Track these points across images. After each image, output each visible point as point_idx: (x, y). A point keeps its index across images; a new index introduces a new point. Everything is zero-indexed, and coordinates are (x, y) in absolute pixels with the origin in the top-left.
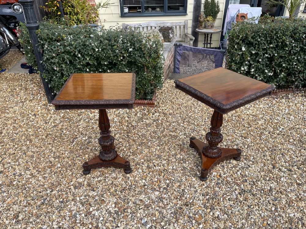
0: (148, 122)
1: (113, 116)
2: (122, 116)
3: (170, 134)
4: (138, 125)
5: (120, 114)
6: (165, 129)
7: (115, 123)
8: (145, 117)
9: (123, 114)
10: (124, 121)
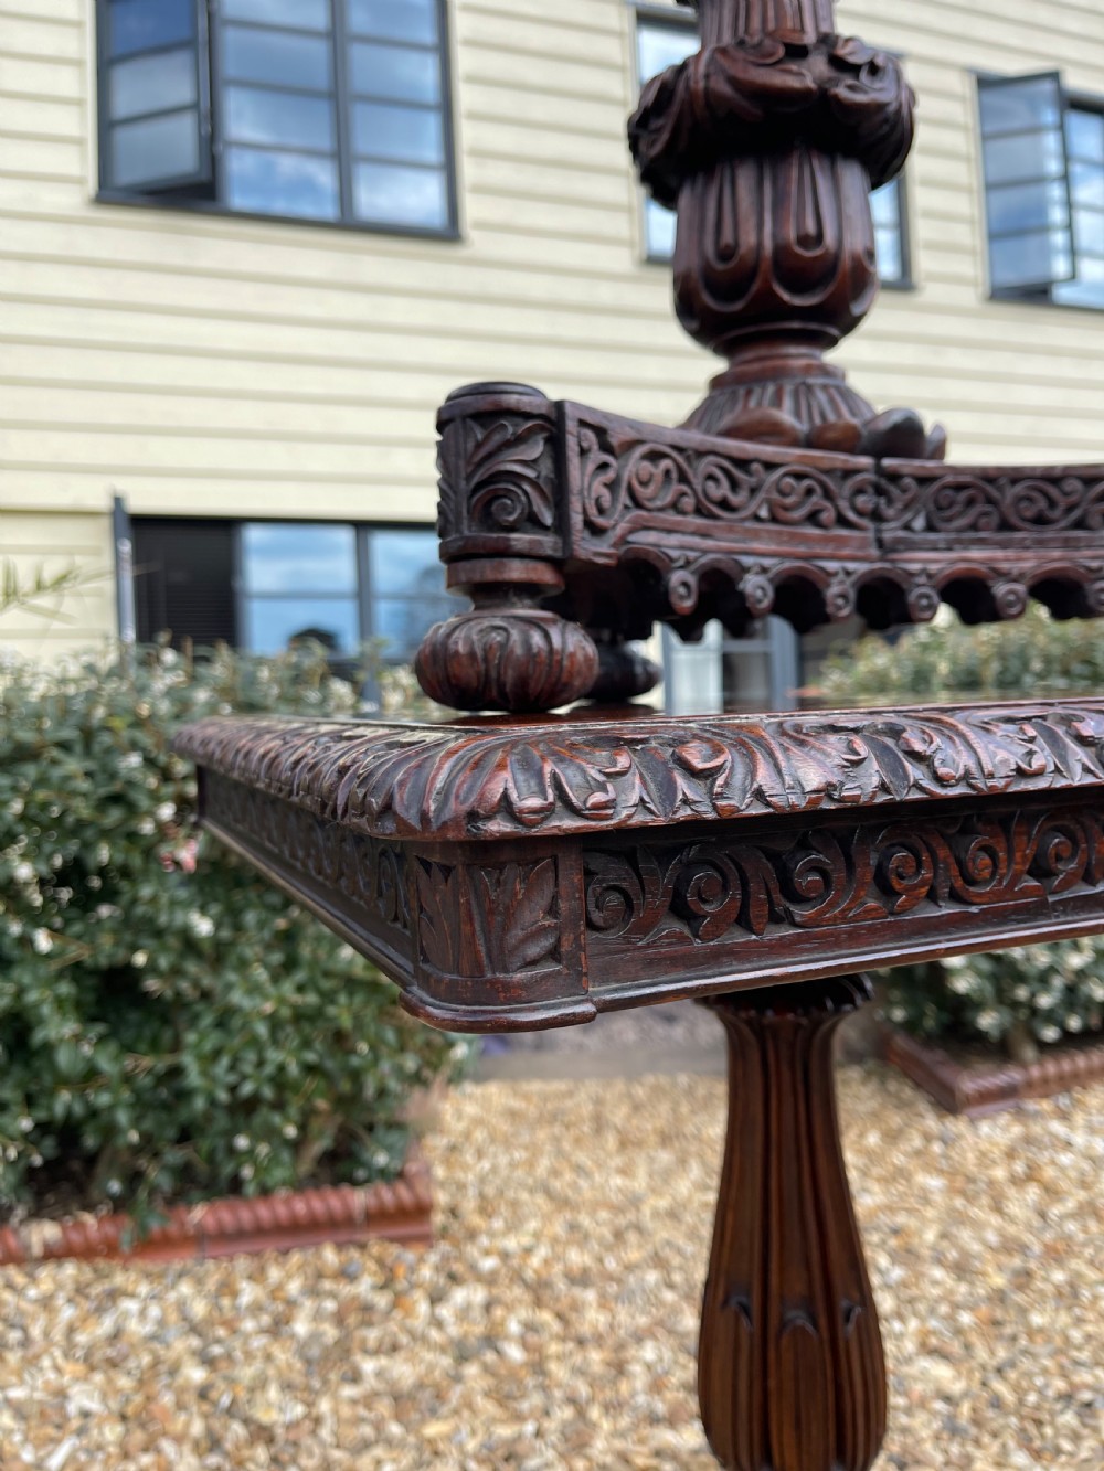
0: (404, 1371)
1: (52, 1376)
2: (146, 1359)
3: (654, 1444)
4: (318, 1421)
5: (122, 1346)
6: (595, 1413)
7: (81, 1432)
8: (372, 1336)
9: (153, 1337)
10: (167, 1399)
